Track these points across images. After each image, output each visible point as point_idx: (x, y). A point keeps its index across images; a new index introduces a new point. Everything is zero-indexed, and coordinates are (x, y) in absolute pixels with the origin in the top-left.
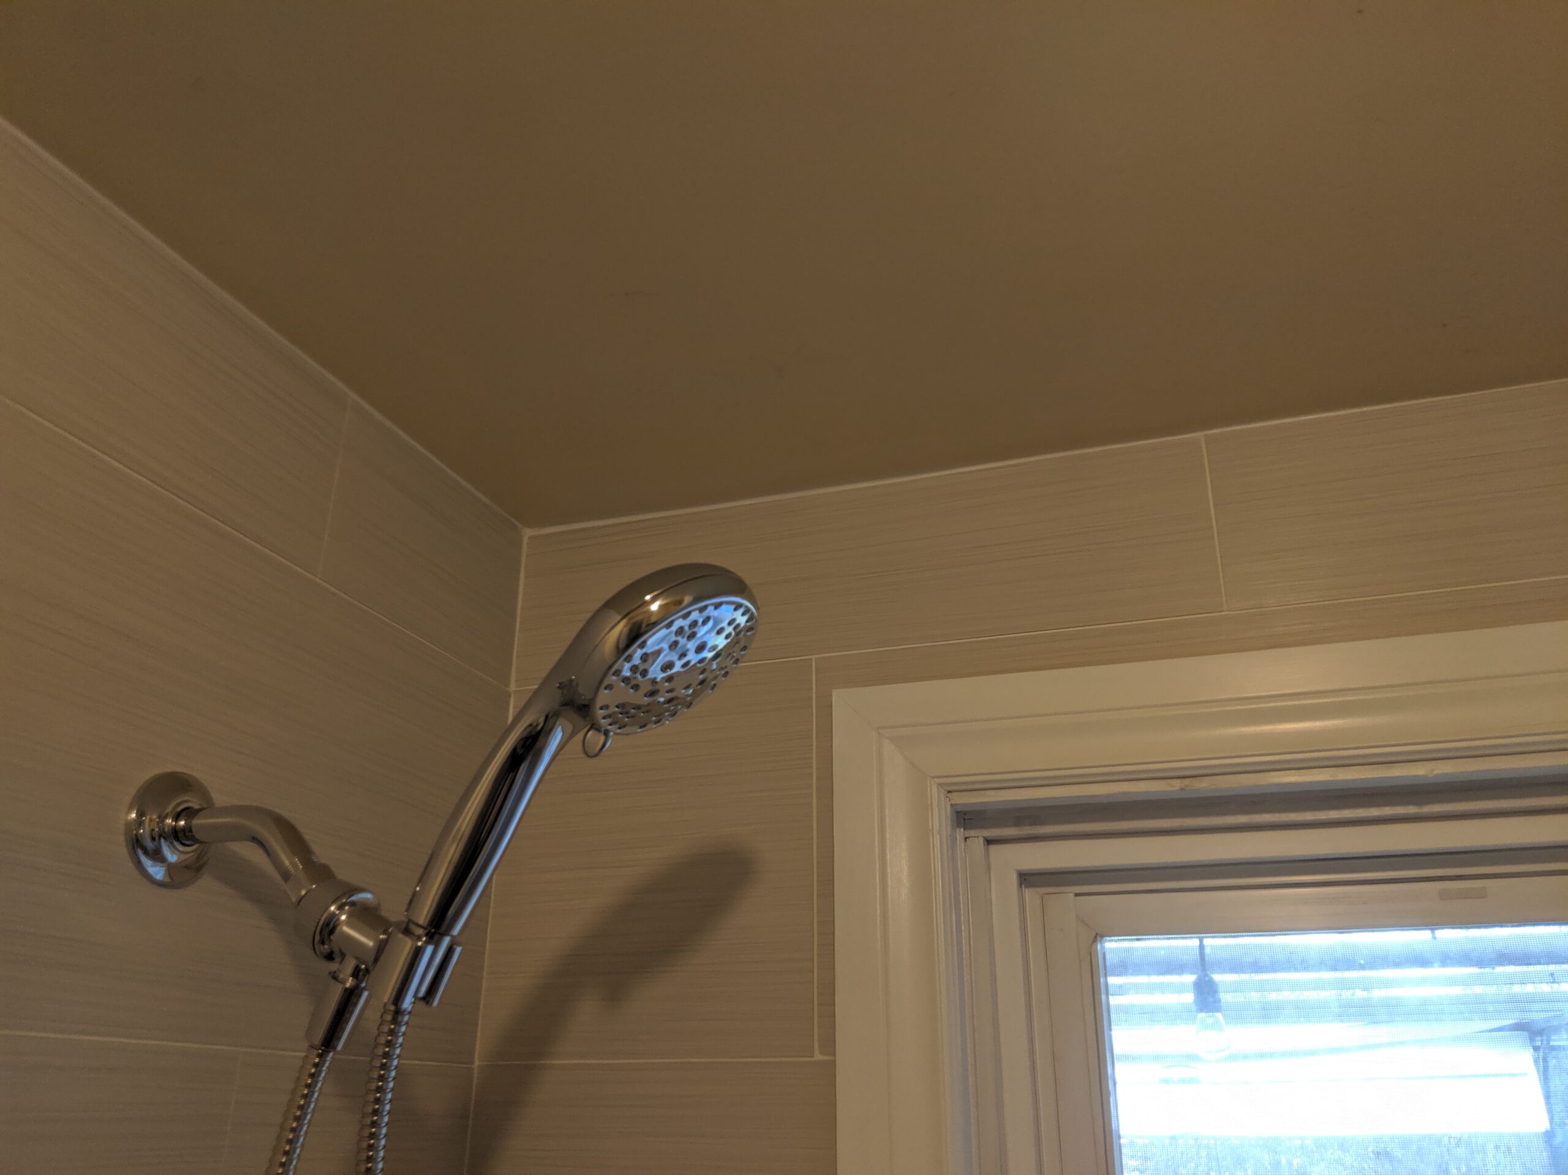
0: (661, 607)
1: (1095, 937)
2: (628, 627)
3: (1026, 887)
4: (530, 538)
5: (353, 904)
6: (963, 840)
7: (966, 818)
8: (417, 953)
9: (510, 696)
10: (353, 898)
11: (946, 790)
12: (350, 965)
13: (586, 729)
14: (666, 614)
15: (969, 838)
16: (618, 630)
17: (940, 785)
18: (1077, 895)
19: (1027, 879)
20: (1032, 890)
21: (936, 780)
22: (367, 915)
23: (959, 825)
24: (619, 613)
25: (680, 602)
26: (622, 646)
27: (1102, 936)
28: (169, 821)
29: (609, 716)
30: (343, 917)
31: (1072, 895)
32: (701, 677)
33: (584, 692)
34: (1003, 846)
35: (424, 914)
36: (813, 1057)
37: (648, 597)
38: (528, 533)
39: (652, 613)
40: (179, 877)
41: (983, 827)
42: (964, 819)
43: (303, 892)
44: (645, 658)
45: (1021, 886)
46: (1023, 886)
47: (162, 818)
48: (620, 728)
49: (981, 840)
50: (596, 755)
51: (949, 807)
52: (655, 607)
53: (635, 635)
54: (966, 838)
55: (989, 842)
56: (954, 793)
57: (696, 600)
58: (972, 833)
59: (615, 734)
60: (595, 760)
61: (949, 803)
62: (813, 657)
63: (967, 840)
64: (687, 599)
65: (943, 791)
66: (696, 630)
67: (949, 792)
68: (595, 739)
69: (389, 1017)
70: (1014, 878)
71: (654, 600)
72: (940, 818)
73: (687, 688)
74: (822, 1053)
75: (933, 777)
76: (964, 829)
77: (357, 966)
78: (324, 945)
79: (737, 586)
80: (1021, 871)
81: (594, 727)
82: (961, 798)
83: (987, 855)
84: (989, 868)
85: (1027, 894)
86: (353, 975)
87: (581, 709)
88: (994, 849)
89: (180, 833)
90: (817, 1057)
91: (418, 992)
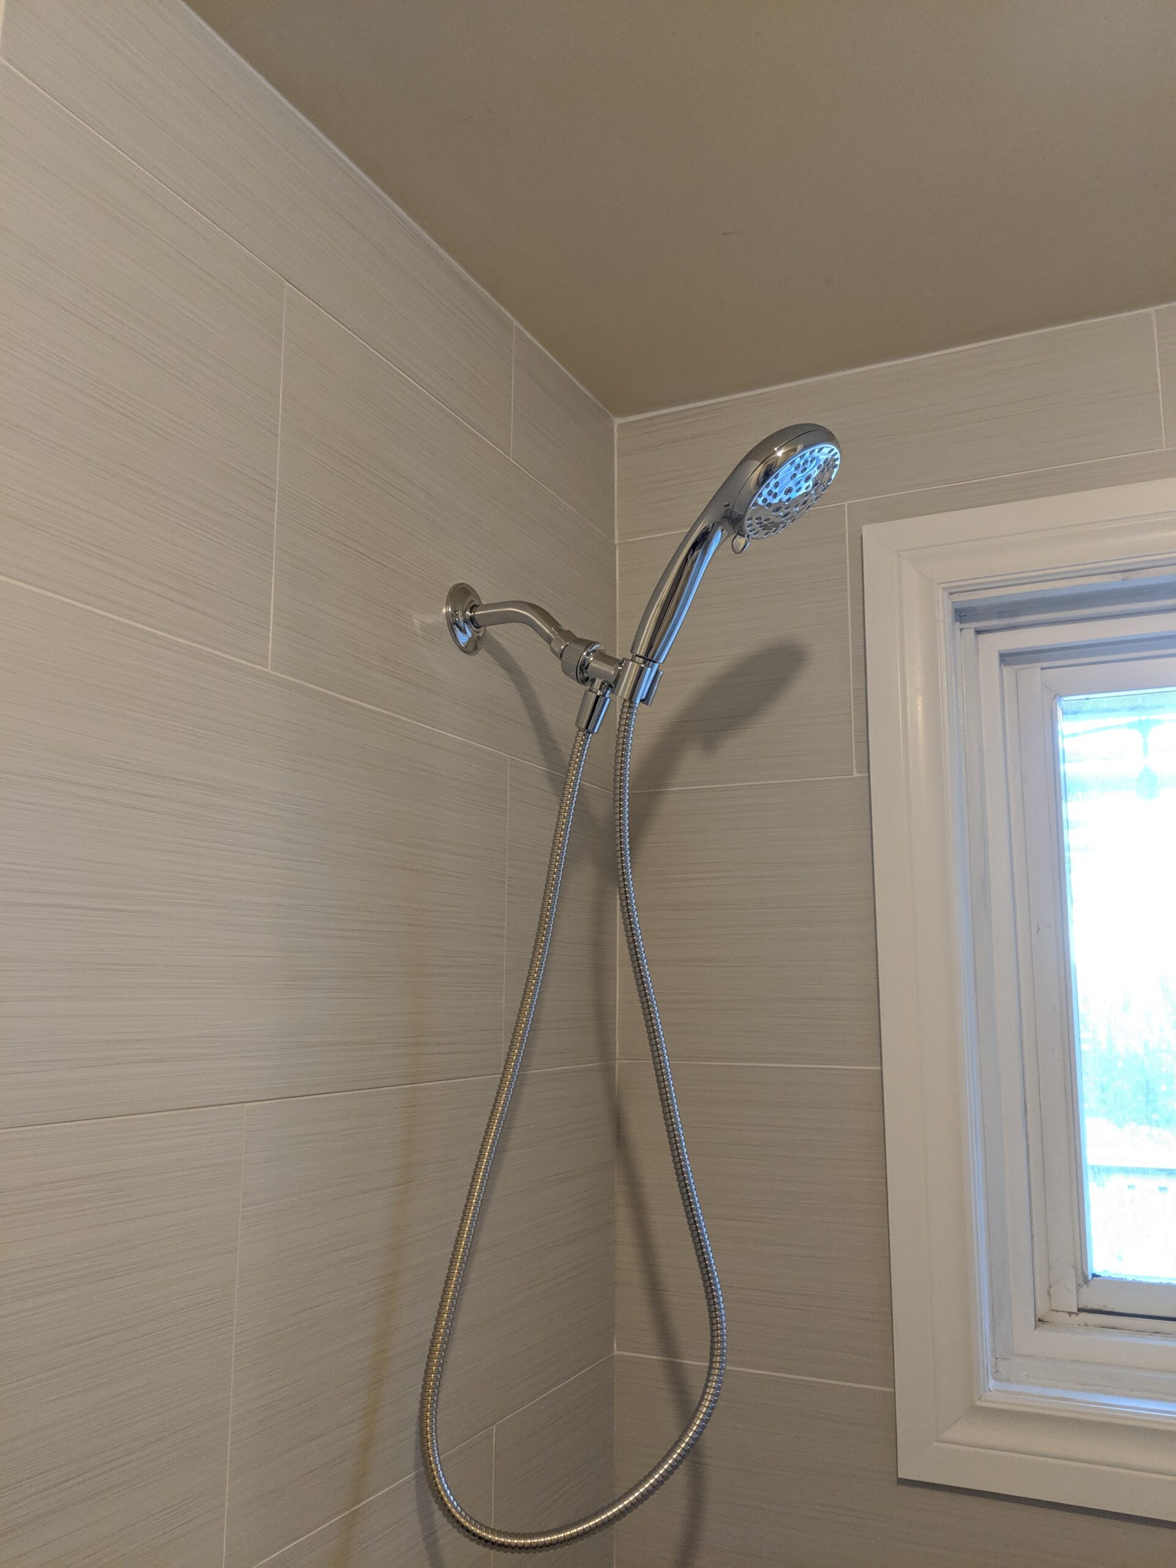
0: (783, 453)
1: (1055, 696)
2: (765, 468)
3: (1004, 665)
4: (620, 425)
5: (594, 651)
6: (959, 631)
7: (962, 615)
8: (640, 673)
9: (615, 547)
10: (594, 648)
11: (948, 593)
12: (598, 683)
13: (734, 536)
14: (787, 457)
15: (963, 629)
16: (756, 471)
17: (945, 589)
18: (1042, 669)
19: (1006, 658)
20: (1008, 667)
21: (944, 585)
22: (602, 656)
23: (957, 621)
24: (759, 461)
25: (795, 450)
26: (761, 480)
27: (1061, 697)
28: (468, 613)
29: (751, 525)
30: (591, 659)
31: (1039, 669)
32: (806, 498)
33: (738, 511)
34: (991, 635)
35: (641, 650)
36: (852, 775)
37: (776, 449)
38: (617, 421)
39: (777, 458)
40: (472, 648)
41: (976, 621)
42: (960, 616)
43: (562, 647)
44: (777, 485)
45: (1001, 666)
46: (1002, 665)
47: (464, 613)
48: (755, 534)
49: (973, 630)
50: (740, 553)
51: (950, 604)
52: (780, 454)
53: (767, 474)
54: (961, 630)
55: (978, 632)
56: (954, 595)
57: (805, 448)
58: (966, 626)
59: (753, 538)
60: (740, 555)
61: (950, 602)
62: (846, 503)
64: (799, 448)
65: (946, 593)
66: (806, 466)
67: (951, 594)
68: (741, 541)
69: (626, 710)
70: (997, 659)
71: (779, 449)
72: (944, 612)
73: (797, 506)
74: (858, 772)
75: (939, 584)
77: (603, 683)
78: (583, 674)
79: (829, 438)
80: (1002, 653)
81: (741, 533)
82: (959, 598)
83: (977, 642)
84: (977, 650)
85: (1005, 669)
86: (600, 689)
87: (734, 521)
88: (981, 637)
89: (472, 620)
90: (856, 775)
91: (642, 695)
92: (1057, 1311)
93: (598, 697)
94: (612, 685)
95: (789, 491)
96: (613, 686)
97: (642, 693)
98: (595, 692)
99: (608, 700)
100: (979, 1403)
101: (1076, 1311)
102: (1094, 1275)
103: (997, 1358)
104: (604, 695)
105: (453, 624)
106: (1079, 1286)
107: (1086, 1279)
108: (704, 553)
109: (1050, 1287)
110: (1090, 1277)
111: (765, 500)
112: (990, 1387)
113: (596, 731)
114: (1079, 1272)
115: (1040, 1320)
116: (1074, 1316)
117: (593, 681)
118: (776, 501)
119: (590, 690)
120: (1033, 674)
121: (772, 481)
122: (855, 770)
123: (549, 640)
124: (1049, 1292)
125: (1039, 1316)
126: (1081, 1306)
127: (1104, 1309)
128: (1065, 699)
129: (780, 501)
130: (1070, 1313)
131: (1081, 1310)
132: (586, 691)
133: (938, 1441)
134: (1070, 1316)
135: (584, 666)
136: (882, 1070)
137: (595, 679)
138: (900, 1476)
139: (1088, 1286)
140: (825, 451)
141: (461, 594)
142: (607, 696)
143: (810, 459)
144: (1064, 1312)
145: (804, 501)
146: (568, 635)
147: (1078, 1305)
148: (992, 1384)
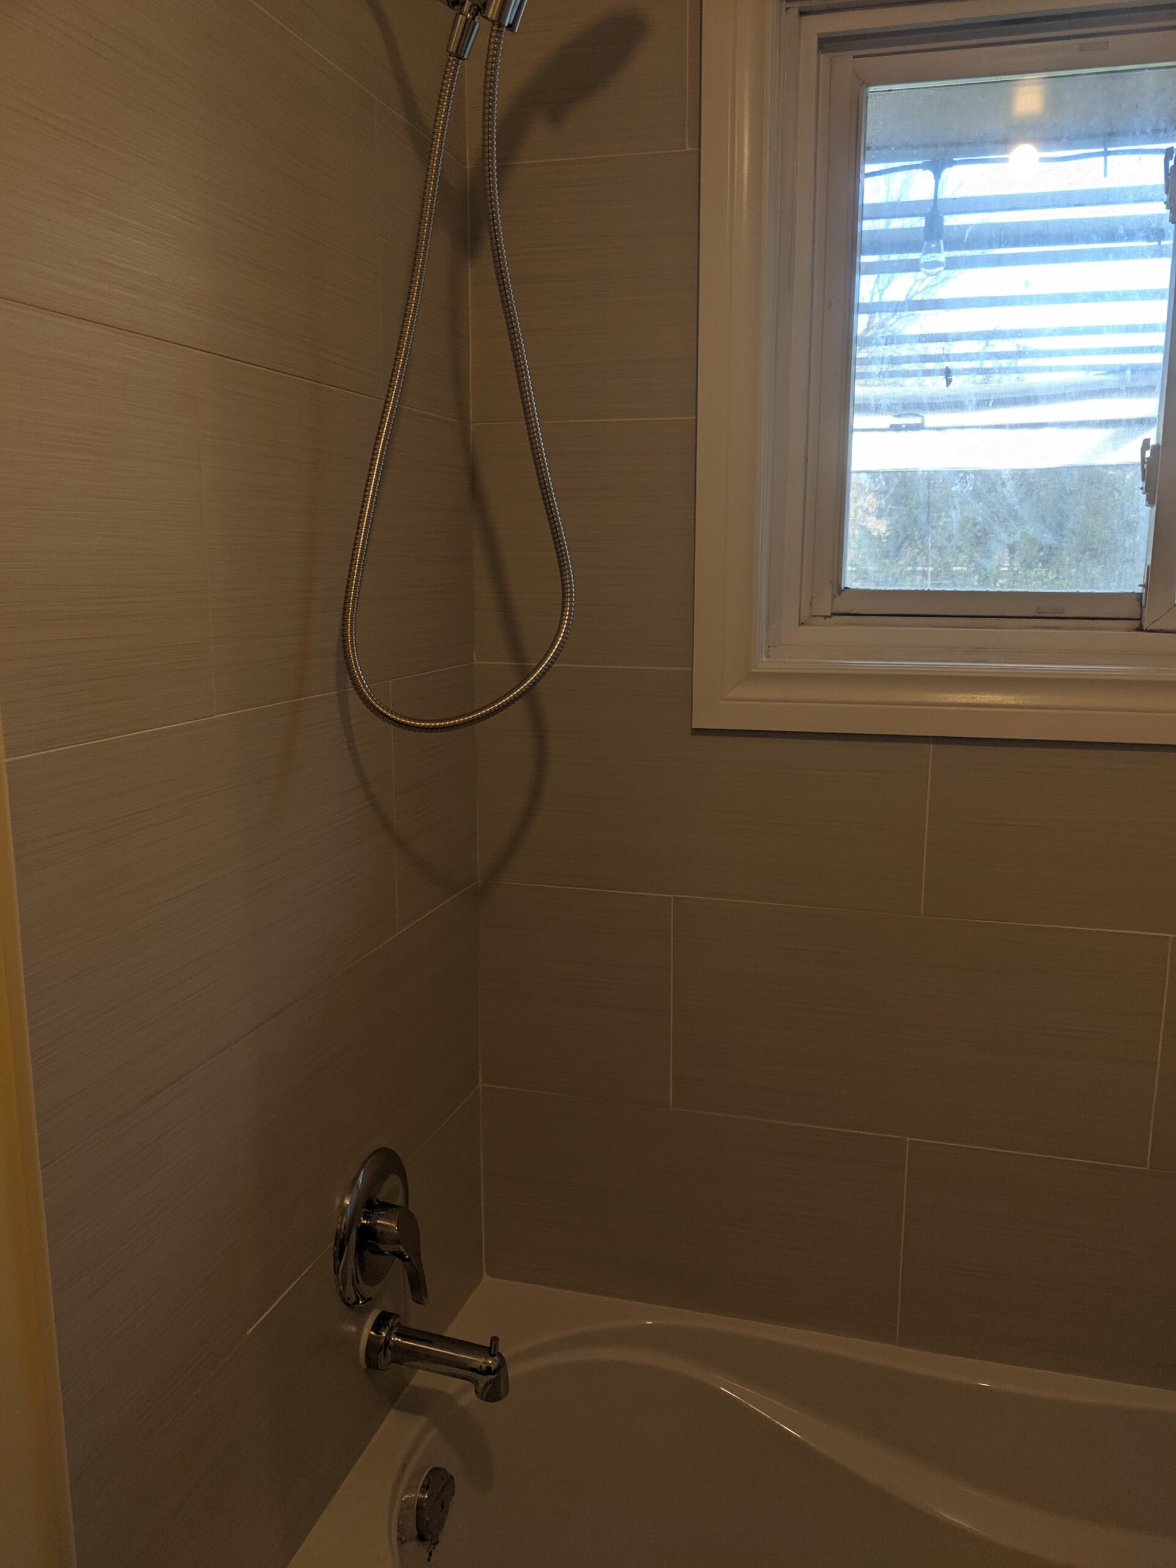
1: (863, 86)
3: (822, 52)
6: (785, 10)
12: (468, 5)
15: (789, 8)
18: (854, 57)
19: (824, 44)
20: (825, 54)
27: (869, 85)
31: (852, 57)
34: (813, 17)
36: (684, 149)
45: (818, 52)
46: (820, 51)
49: (796, 12)
54: (787, 9)
55: (802, 13)
58: (790, 5)
63: (789, 10)
69: (494, 34)
70: (815, 43)
74: (690, 146)
77: (472, 6)
80: (822, 37)
83: (800, 21)
84: (800, 31)
85: (822, 55)
86: (469, 12)
88: (804, 18)
90: (688, 148)
91: (510, 19)
92: (816, 616)
93: (467, 19)
96: (482, 8)
98: (465, 15)
99: (477, 26)
100: (754, 670)
101: (829, 614)
102: (846, 588)
103: (769, 647)
104: (473, 19)
106: (834, 597)
107: (840, 590)
109: (813, 598)
110: (843, 588)
112: (763, 660)
113: (465, 57)
114: (835, 586)
115: (802, 624)
116: (828, 619)
119: (460, 13)
120: (846, 62)
122: (687, 144)
124: (811, 603)
125: (802, 621)
126: (834, 611)
127: (851, 612)
128: (872, 89)
130: (825, 617)
131: (833, 614)
132: (456, 14)
133: (722, 700)
134: (825, 619)
136: (696, 420)
137: (465, 2)
138: (693, 727)
139: (840, 596)
142: (476, 20)
144: (821, 616)
147: (832, 610)
148: (764, 659)
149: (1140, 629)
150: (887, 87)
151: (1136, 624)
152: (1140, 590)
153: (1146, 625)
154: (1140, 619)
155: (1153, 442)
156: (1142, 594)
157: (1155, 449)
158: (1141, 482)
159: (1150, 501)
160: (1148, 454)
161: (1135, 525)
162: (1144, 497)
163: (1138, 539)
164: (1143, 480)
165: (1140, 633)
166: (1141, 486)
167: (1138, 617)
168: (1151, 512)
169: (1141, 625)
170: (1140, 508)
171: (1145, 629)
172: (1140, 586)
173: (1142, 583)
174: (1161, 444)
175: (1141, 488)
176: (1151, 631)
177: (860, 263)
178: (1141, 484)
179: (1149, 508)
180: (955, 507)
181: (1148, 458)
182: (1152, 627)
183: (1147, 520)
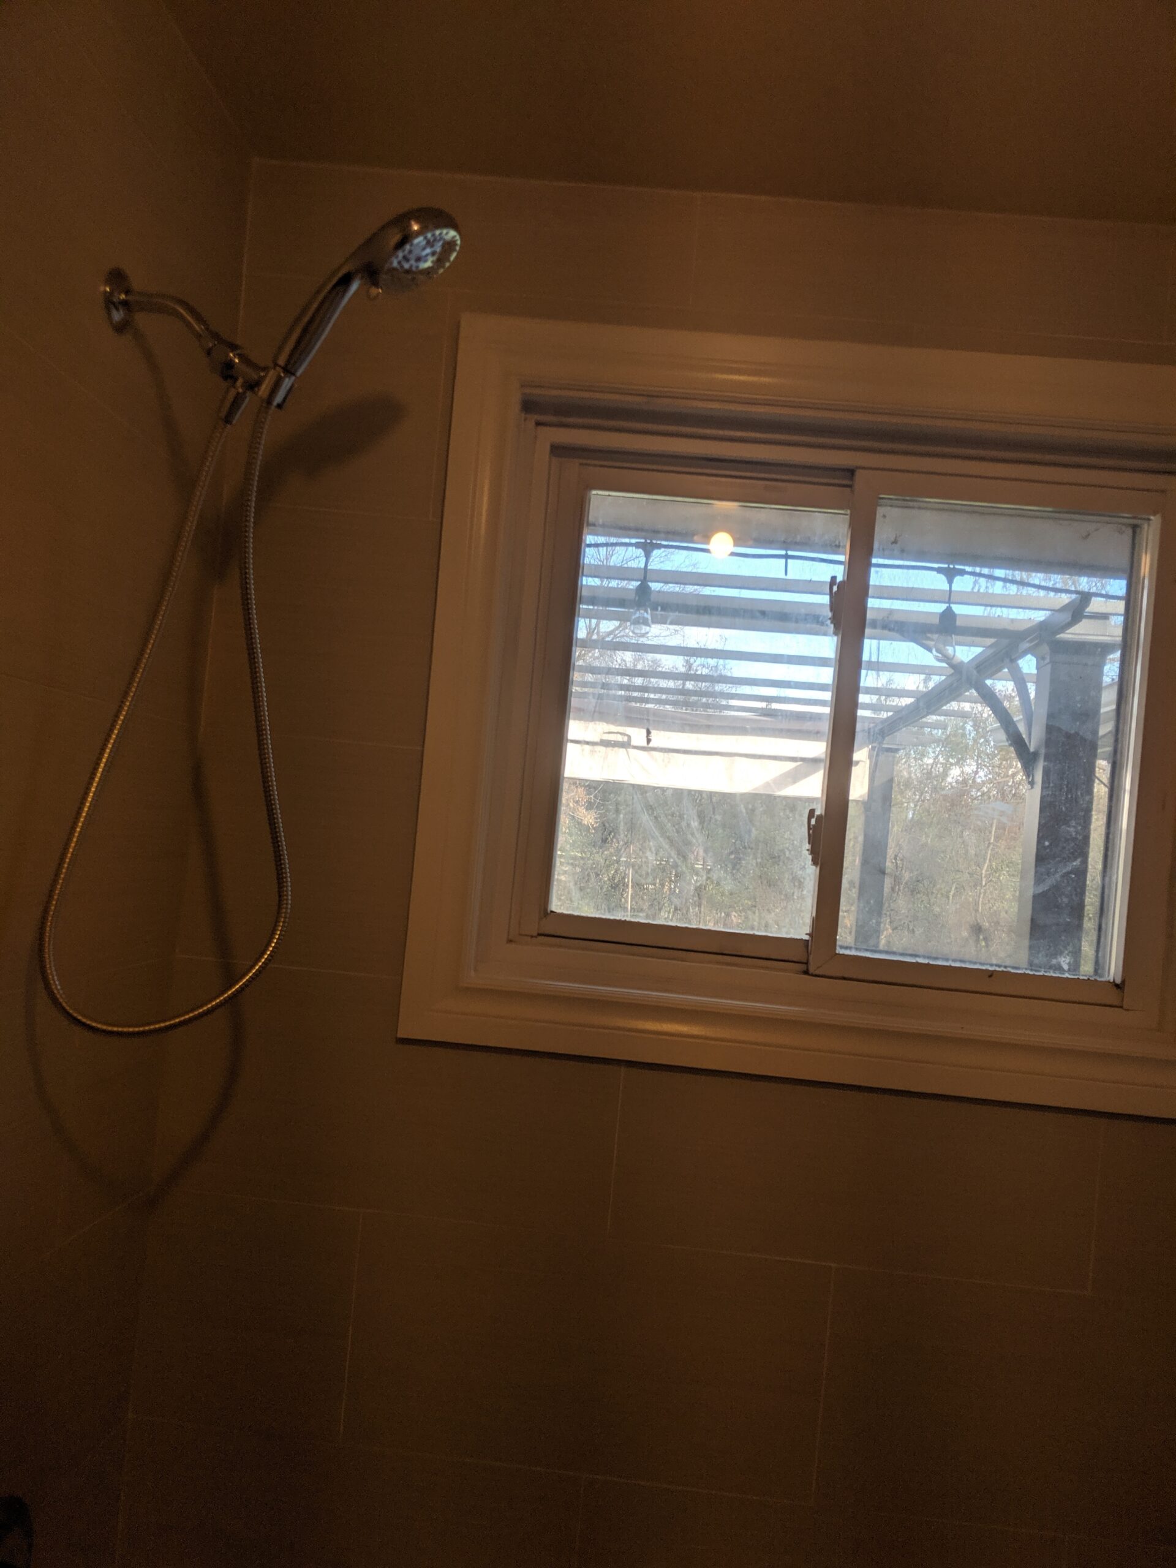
0: (418, 228)
2: (402, 235)
5: (238, 354)
6: (524, 419)
8: (279, 381)
9: (243, 277)
11: (520, 384)
12: (240, 382)
13: (370, 285)
14: (420, 232)
15: (527, 419)
16: (395, 236)
17: (518, 381)
19: (555, 450)
20: (556, 458)
21: (518, 378)
22: (246, 360)
24: (397, 227)
25: (427, 227)
26: (398, 245)
27: (591, 488)
28: (123, 296)
29: (385, 280)
30: (237, 359)
31: (579, 463)
33: (376, 265)
34: (548, 428)
35: (282, 361)
36: (427, 518)
37: (413, 223)
38: (256, 161)
39: (413, 230)
40: (120, 328)
41: (537, 414)
42: (526, 408)
43: (211, 345)
44: (410, 252)
45: (550, 456)
46: (552, 456)
47: (119, 295)
49: (534, 421)
50: (373, 300)
51: (520, 395)
52: (415, 227)
53: (404, 241)
55: (538, 424)
56: (524, 388)
57: (436, 228)
58: (528, 416)
59: (384, 291)
61: (521, 393)
62: (450, 290)
64: (431, 226)
66: (434, 243)
67: (521, 386)
68: (374, 291)
69: (261, 411)
70: (548, 449)
71: (415, 224)
72: (515, 400)
73: (421, 275)
74: (434, 517)
75: (515, 375)
76: (525, 414)
77: (245, 383)
78: (227, 372)
79: (455, 227)
80: (554, 444)
81: (376, 284)
82: (528, 391)
83: (536, 431)
84: (536, 437)
85: (553, 459)
86: (242, 387)
87: (372, 273)
88: (541, 429)
89: (125, 304)
90: (431, 519)
91: (279, 400)
92: (523, 935)
93: (238, 392)
94: (252, 386)
95: (418, 259)
96: (254, 387)
97: (279, 398)
98: (236, 389)
99: (248, 399)
100: (461, 985)
101: (535, 934)
102: (552, 912)
105: (109, 303)
106: (539, 920)
107: (546, 913)
108: (345, 291)
109: (521, 918)
110: (549, 912)
111: (399, 263)
112: (471, 975)
113: (234, 422)
114: (542, 910)
115: (510, 940)
116: (535, 939)
117: (236, 380)
118: (406, 266)
119: (233, 387)
120: (573, 467)
121: (407, 247)
122: (431, 515)
123: (199, 336)
124: (519, 922)
126: (540, 932)
127: (556, 934)
128: (594, 492)
129: (411, 266)
131: (539, 935)
132: (228, 386)
133: (429, 1010)
134: (532, 938)
135: (230, 365)
136: (423, 750)
137: (238, 379)
138: (398, 1035)
139: (546, 919)
140: (451, 234)
141: (117, 277)
142: (247, 394)
143: (438, 238)
144: (528, 935)
145: (428, 272)
146: (216, 336)
147: (538, 930)
149: (806, 972)
150: (607, 493)
151: (804, 967)
152: (807, 938)
153: (811, 970)
154: (807, 963)
155: (818, 813)
156: (808, 941)
157: (819, 818)
158: (807, 844)
159: (815, 862)
160: (813, 821)
161: (802, 880)
162: (810, 857)
163: (805, 892)
164: (809, 843)
165: (806, 977)
166: (807, 848)
167: (805, 961)
168: (816, 870)
169: (807, 969)
170: (806, 866)
171: (810, 973)
172: (807, 934)
173: (808, 932)
174: (823, 814)
175: (808, 850)
176: (816, 976)
177: (577, 638)
178: (808, 846)
179: (814, 867)
180: (650, 849)
181: (814, 826)
182: (817, 972)
183: (812, 877)
